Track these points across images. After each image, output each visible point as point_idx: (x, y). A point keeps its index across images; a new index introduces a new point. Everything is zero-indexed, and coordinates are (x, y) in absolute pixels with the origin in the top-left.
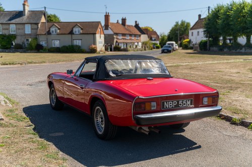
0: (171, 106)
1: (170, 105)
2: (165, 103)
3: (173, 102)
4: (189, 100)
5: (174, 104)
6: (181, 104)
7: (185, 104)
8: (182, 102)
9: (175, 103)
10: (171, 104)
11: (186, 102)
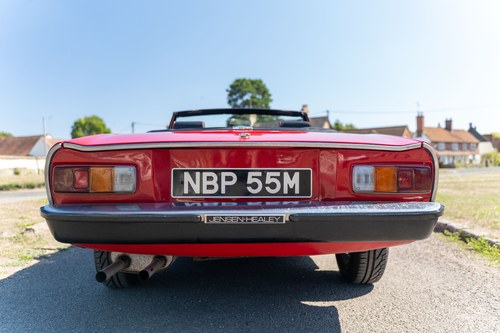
0: (210, 187)
1: (206, 183)
2: (187, 175)
3: (218, 172)
4: (291, 174)
5: (224, 183)
6: (255, 186)
7: (273, 186)
8: (263, 178)
9: (229, 179)
10: (214, 182)
11: (281, 179)
